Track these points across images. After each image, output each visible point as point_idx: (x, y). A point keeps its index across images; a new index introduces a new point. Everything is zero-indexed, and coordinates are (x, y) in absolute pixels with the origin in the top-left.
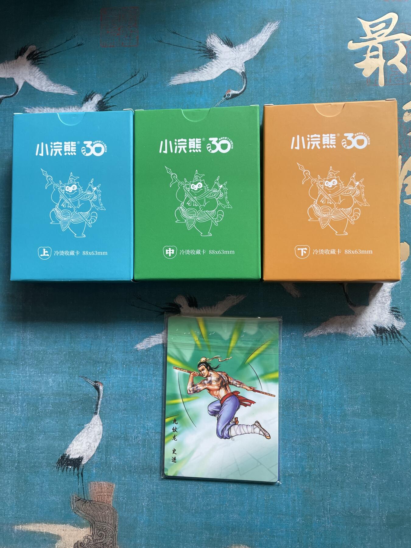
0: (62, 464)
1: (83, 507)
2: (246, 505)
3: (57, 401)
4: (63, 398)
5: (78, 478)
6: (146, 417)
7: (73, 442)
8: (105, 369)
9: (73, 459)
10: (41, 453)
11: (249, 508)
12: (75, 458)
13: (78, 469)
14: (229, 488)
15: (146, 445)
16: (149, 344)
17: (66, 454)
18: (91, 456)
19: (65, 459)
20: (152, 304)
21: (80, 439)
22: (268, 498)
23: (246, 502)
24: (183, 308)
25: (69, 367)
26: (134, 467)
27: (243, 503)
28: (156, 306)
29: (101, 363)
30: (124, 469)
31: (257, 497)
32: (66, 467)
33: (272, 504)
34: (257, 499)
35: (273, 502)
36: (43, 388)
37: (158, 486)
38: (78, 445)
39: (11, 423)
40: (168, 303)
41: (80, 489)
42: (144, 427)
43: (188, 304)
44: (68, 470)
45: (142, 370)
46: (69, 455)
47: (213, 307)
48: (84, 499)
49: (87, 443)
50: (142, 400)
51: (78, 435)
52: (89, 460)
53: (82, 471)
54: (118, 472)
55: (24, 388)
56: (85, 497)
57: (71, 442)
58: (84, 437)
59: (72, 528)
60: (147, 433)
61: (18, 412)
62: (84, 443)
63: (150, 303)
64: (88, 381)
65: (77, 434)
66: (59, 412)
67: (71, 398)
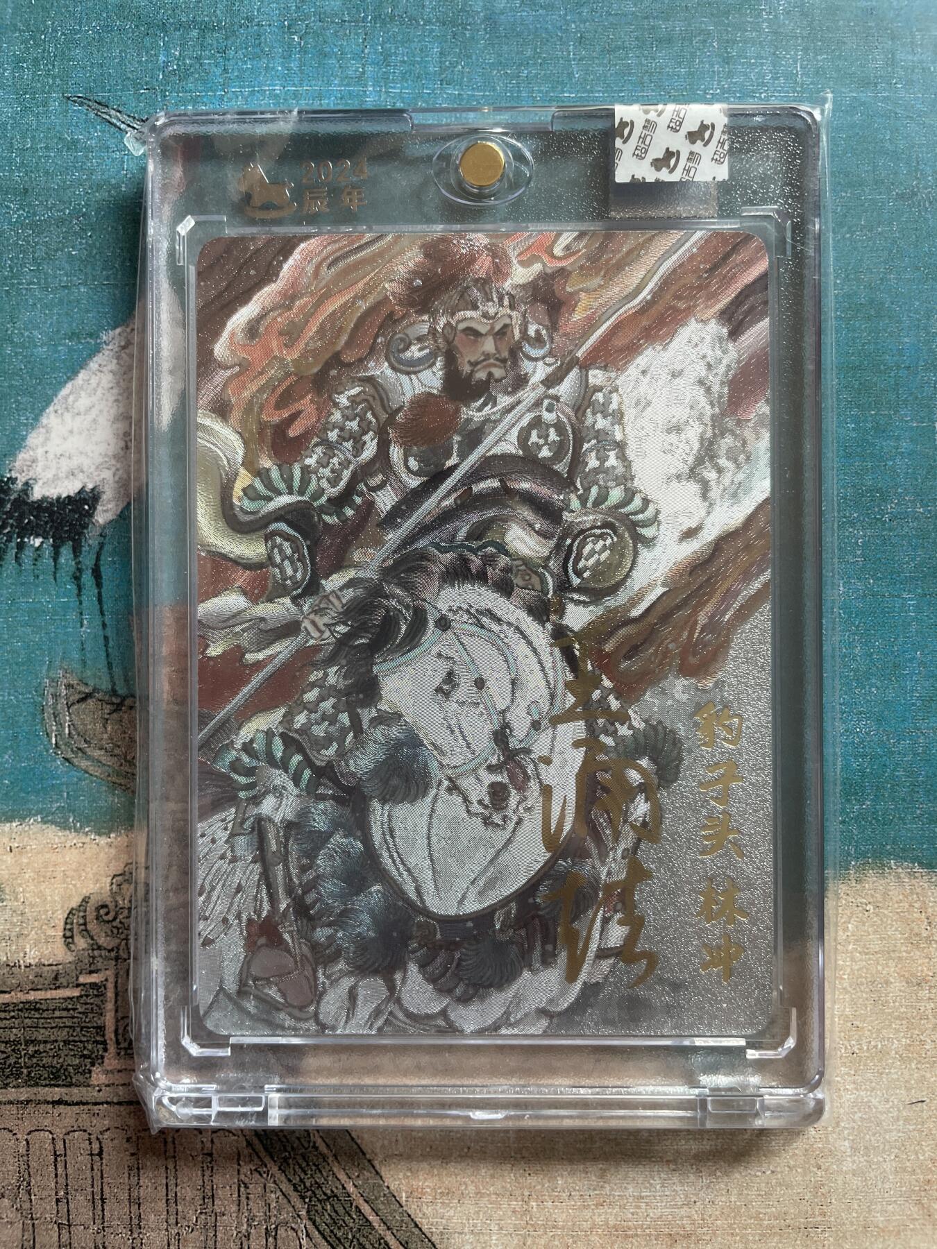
1: (109, 728)
2: (911, 674)
5: (79, 595)
7: (44, 420)
8: (198, 58)
9: (52, 504)
11: (927, 684)
12: (59, 498)
13: (76, 551)
17: (13, 480)
19: (9, 506)
23: (911, 660)
25: (20, 60)
27: (896, 666)
29: (175, 29)
32: (13, 544)
38: (71, 432)
41: (88, 646)
44: (28, 555)
46: (26, 484)
48: (114, 692)
51: (69, 386)
52: (128, 503)
53: (98, 559)
56: (114, 684)
57: (36, 419)
59: (53, 834)
64: (114, 121)
65: (66, 382)
67: (29, 205)
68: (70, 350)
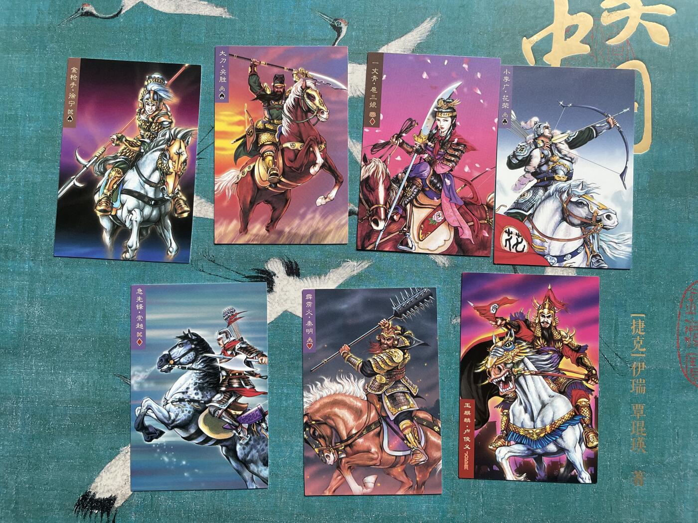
0: (84, 507)
3: (79, 412)
4: (88, 407)
7: (101, 474)
9: (101, 500)
10: (52, 489)
12: (104, 498)
13: (108, 515)
17: (90, 492)
18: (129, 495)
19: (88, 500)
20: (232, 270)
21: (113, 469)
24: (278, 277)
25: (100, 361)
26: (195, 511)
28: (238, 273)
30: (179, 515)
32: (89, 512)
36: (57, 392)
38: (109, 478)
39: (6, 443)
40: (256, 269)
43: (285, 272)
44: (93, 516)
46: (94, 493)
47: (323, 277)
49: (123, 475)
51: (109, 464)
52: (125, 501)
53: (114, 518)
54: (170, 519)
55: (27, 391)
57: (99, 473)
58: (118, 466)
61: (16, 427)
62: (119, 475)
63: (228, 269)
65: (108, 462)
66: (82, 429)
67: (101, 407)
68: (110, 453)
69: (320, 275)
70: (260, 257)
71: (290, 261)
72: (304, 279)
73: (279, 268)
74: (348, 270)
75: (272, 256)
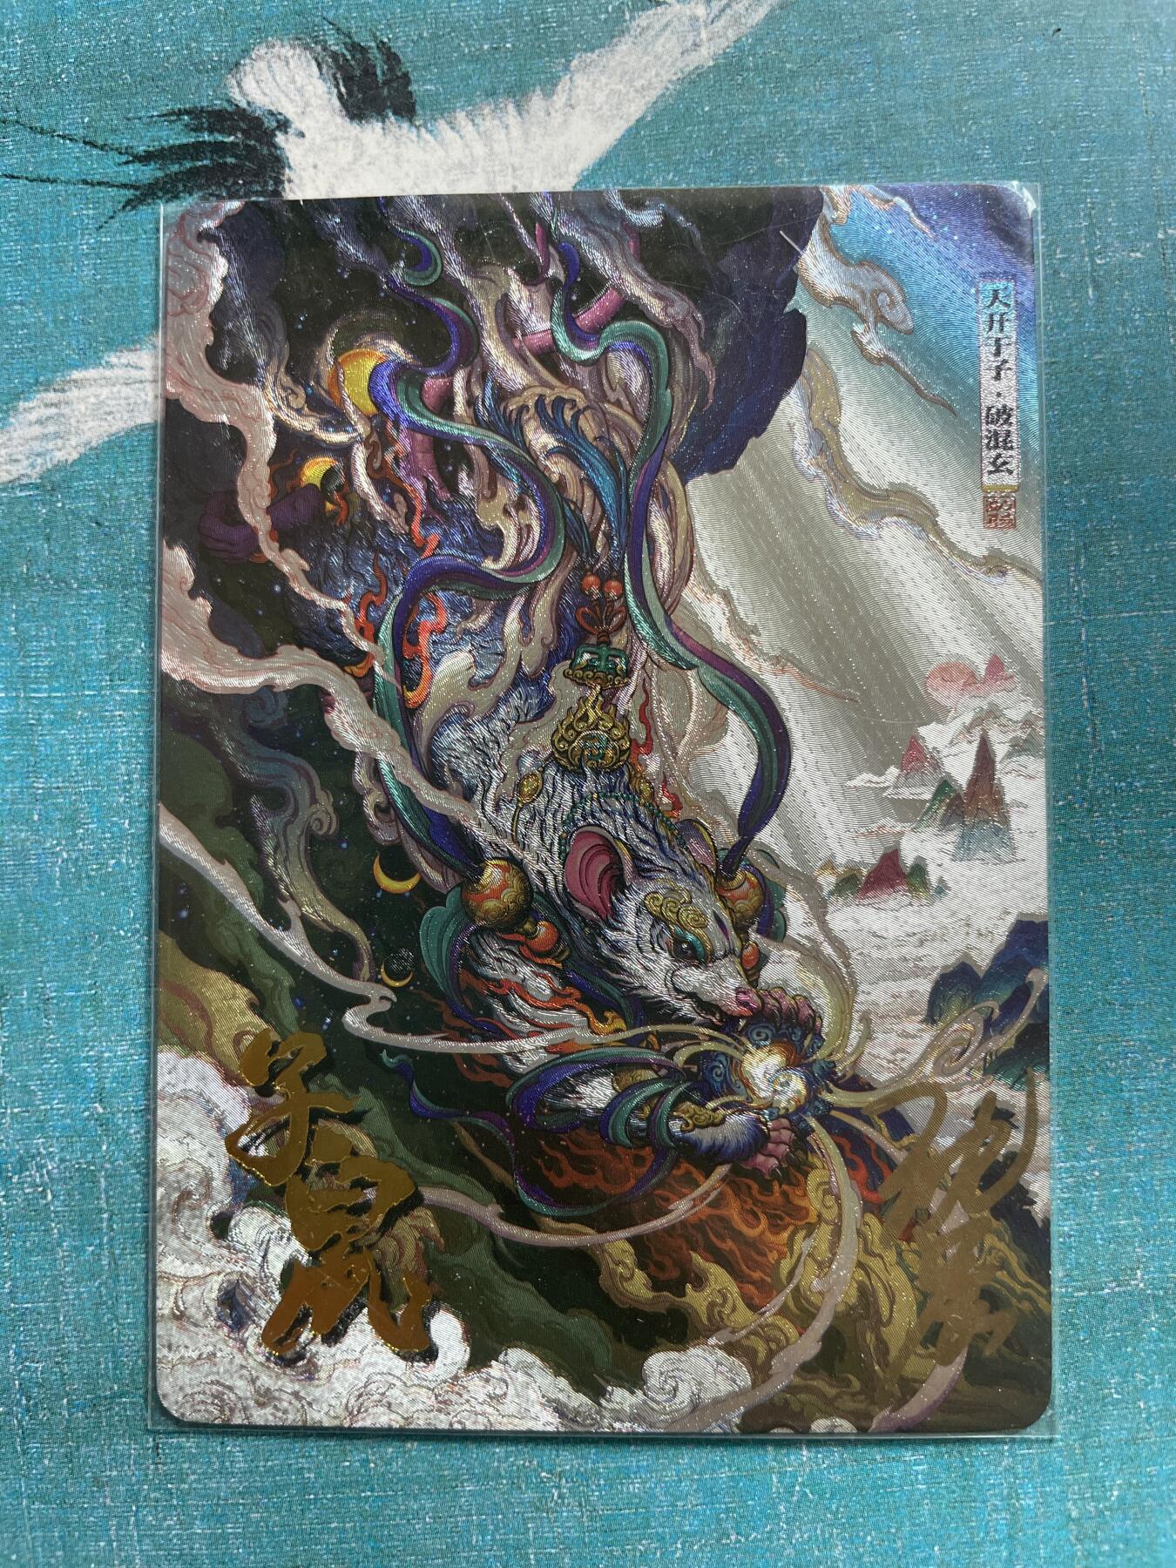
6: (86, 998)
14: (782, 1474)
15: (100, 1211)
16: (57, 436)
20: (63, 137)
22: (1091, 1507)
24: (302, 135)
26: (24, 1391)
28: (93, 145)
31: (1009, 1508)
33: (1127, 1542)
34: (1012, 1524)
35: (1136, 1530)
37: (221, 1519)
40: (180, 113)
42: (77, 1079)
43: (337, 103)
45: (23, 639)
47: (536, 101)
50: (39, 872)
60: (103, 1122)
63: (42, 132)
69: (518, 93)
70: (199, 51)
71: (355, 47)
72: (442, 125)
73: (300, 91)
74: (667, 45)
75: (261, 34)
